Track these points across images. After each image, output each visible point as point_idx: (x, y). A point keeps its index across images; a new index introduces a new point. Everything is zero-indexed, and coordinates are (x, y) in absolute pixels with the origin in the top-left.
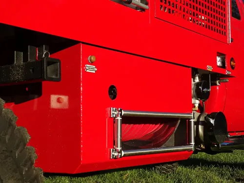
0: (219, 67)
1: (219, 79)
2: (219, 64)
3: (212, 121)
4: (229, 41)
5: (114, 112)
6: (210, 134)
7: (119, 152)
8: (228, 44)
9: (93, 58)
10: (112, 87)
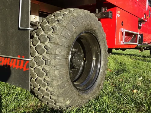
3: (140, 36)
4: (147, 9)
5: (123, 30)
7: (123, 43)
9: (120, 12)
10: (122, 22)
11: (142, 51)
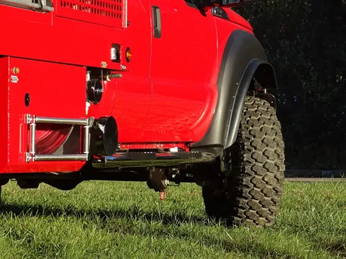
0: (113, 61)
1: (109, 74)
2: (113, 56)
3: (102, 128)
4: (125, 24)
5: (29, 119)
6: (98, 143)
7: (32, 156)
8: (123, 29)
9: (18, 70)
10: (27, 95)
11: (159, 188)
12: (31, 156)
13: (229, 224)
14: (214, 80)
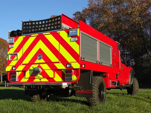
3: (118, 82)
9: (109, 74)
10: (110, 78)
12: (111, 86)
13: (131, 95)
14: (129, 76)
